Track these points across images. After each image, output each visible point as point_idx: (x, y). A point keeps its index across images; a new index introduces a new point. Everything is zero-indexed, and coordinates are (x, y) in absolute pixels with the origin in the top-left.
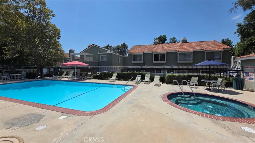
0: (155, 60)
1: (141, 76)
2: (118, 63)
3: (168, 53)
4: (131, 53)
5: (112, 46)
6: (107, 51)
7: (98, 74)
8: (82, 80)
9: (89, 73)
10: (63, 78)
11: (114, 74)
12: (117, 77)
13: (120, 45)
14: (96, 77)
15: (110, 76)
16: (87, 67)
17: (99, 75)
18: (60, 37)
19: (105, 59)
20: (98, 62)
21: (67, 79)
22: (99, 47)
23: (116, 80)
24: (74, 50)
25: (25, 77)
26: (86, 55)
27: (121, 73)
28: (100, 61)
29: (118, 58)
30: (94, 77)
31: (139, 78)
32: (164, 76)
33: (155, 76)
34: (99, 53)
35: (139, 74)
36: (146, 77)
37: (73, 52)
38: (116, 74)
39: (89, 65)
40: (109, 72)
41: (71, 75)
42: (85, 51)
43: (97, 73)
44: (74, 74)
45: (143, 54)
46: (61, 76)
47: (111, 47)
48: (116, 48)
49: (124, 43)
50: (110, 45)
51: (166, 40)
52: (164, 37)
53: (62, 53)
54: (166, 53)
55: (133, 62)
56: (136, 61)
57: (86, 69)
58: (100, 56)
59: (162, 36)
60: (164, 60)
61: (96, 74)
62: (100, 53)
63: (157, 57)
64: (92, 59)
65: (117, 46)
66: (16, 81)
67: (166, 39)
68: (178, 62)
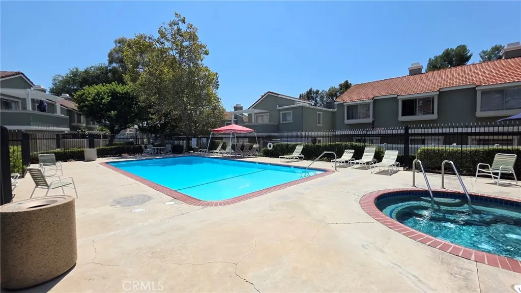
0: (403, 114)
1: (353, 151)
2: (318, 125)
3: (442, 94)
4: (342, 102)
5: (319, 91)
6: (297, 102)
7: (270, 146)
8: (242, 158)
9: (255, 146)
10: (217, 153)
11: (297, 147)
12: (302, 152)
13: (337, 87)
14: (268, 154)
15: (290, 150)
16: (252, 135)
17: (271, 149)
18: (218, 85)
19: (290, 119)
20: (278, 125)
21: (221, 156)
22: (279, 96)
23: (301, 158)
24: (242, 105)
25: (170, 151)
26: (256, 114)
27: (311, 144)
28: (281, 122)
29: (319, 114)
30: (264, 153)
31: (348, 155)
32: (413, 152)
33: (387, 152)
34: (278, 108)
35: (352, 147)
36: (365, 154)
37: (241, 108)
38: (302, 147)
39: (254, 131)
40: (289, 143)
41: (229, 149)
42: (256, 106)
43: (268, 145)
44: (233, 147)
45: (372, 101)
46: (215, 151)
47: (317, 92)
48: (327, 94)
49: (347, 82)
50: (314, 89)
51: (468, 59)
52: (462, 51)
53: (222, 112)
54: (438, 93)
55: (347, 122)
56: (356, 118)
57: (252, 139)
58: (281, 113)
59: (454, 47)
60: (433, 113)
61: (267, 147)
62: (280, 108)
63: (409, 106)
64: (265, 120)
65: (329, 90)
66: (158, 156)
67: (469, 54)
68: (479, 114)
